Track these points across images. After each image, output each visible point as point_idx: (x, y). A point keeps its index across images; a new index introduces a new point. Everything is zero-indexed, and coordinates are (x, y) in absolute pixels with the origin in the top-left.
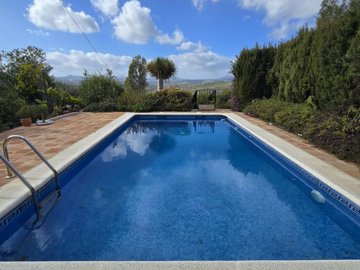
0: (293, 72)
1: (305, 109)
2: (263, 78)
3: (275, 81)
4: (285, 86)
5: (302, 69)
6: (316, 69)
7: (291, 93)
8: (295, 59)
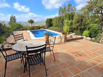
0: (55, 23)
1: (57, 28)
2: (51, 23)
3: (53, 24)
4: (54, 25)
5: (56, 22)
6: (58, 23)
7: (55, 26)
8: (55, 21)
